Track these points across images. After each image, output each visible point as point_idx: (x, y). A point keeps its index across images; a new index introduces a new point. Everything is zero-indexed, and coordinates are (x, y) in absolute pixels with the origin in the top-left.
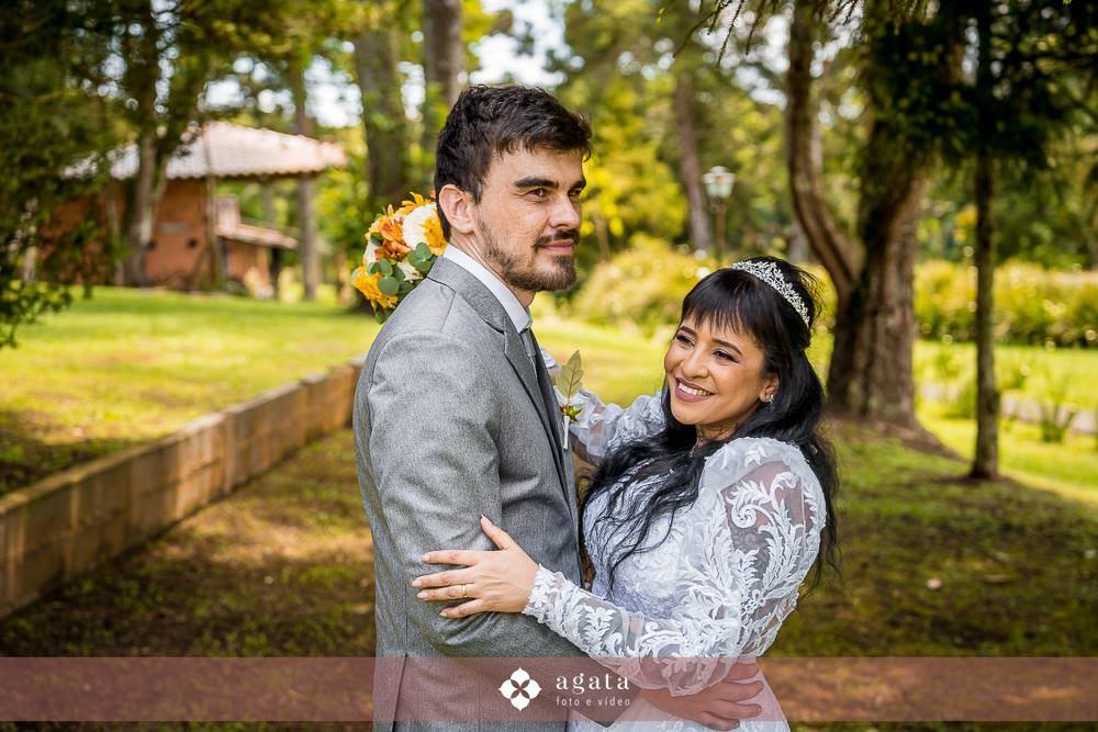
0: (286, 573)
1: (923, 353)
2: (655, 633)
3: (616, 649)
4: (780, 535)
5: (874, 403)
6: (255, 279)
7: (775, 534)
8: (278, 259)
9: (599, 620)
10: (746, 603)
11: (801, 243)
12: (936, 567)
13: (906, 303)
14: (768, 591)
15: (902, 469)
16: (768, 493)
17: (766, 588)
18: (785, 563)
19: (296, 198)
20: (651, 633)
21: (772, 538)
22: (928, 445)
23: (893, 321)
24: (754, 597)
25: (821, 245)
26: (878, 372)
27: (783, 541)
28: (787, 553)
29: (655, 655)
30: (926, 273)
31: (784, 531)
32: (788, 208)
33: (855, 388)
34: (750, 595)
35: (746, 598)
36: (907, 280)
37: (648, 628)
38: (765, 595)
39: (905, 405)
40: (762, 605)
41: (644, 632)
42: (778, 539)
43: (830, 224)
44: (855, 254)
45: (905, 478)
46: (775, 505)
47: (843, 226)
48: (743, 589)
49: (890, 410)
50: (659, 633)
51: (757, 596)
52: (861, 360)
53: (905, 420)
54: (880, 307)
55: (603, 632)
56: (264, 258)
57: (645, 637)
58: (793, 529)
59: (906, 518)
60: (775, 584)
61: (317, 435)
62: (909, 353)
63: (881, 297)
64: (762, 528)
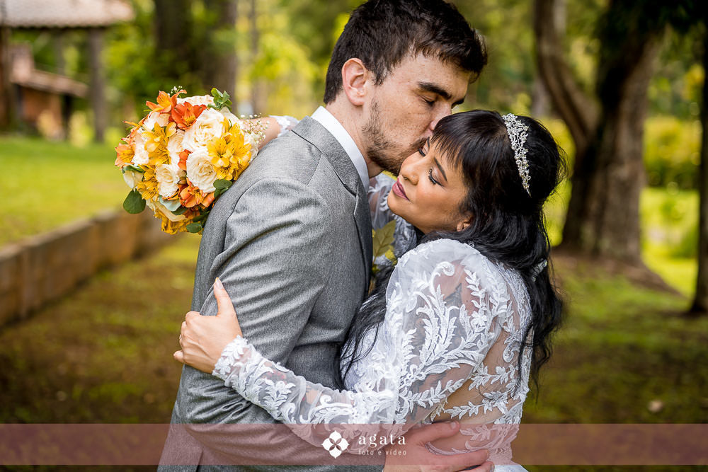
0: (78, 391)
1: (650, 201)
2: (328, 405)
3: (290, 416)
4: (436, 316)
5: (606, 243)
6: (48, 122)
7: (432, 316)
8: (69, 105)
9: (278, 393)
10: (405, 376)
11: (543, 101)
12: (658, 392)
13: (637, 155)
14: (426, 367)
15: (629, 304)
16: (428, 279)
17: (424, 363)
18: (442, 341)
19: (87, 50)
20: (324, 405)
21: (429, 319)
22: (654, 283)
23: (623, 172)
24: (411, 370)
25: (561, 102)
26: (609, 217)
27: (439, 321)
28: (444, 333)
29: (327, 422)
30: (655, 127)
31: (440, 312)
32: (532, 67)
33: (588, 231)
34: (408, 369)
35: (404, 372)
36: (638, 134)
37: (322, 401)
38: (423, 370)
39: (632, 247)
40: (420, 378)
41: (319, 403)
42: (434, 320)
43: (569, 83)
44: (591, 111)
45: (631, 312)
46: (432, 290)
47: (580, 86)
48: (403, 365)
49: (619, 252)
50: (332, 405)
51: (414, 370)
52: (594, 206)
53: (632, 260)
54: (613, 158)
55: (280, 403)
56: (56, 104)
57: (320, 407)
58: (448, 310)
59: (634, 348)
60: (433, 360)
61: (107, 266)
62: (636, 200)
63: (614, 150)
64: (420, 310)
